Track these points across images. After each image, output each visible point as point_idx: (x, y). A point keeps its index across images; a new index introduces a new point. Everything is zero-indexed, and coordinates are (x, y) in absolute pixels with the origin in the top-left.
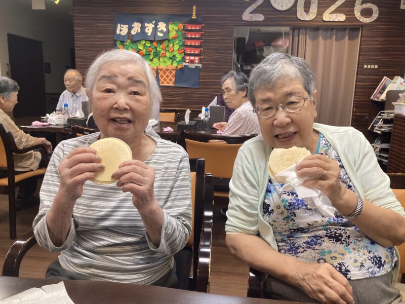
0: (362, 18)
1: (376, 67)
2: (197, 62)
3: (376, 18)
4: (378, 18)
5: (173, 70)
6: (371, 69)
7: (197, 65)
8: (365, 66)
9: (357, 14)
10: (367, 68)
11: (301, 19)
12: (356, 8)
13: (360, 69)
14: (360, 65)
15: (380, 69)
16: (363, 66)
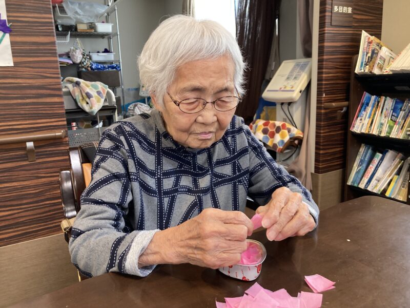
1: (350, 10)
6: (342, 13)
8: (336, 8)
10: (338, 13)
13: (328, 14)
14: (328, 7)
15: (355, 16)
16: (332, 9)
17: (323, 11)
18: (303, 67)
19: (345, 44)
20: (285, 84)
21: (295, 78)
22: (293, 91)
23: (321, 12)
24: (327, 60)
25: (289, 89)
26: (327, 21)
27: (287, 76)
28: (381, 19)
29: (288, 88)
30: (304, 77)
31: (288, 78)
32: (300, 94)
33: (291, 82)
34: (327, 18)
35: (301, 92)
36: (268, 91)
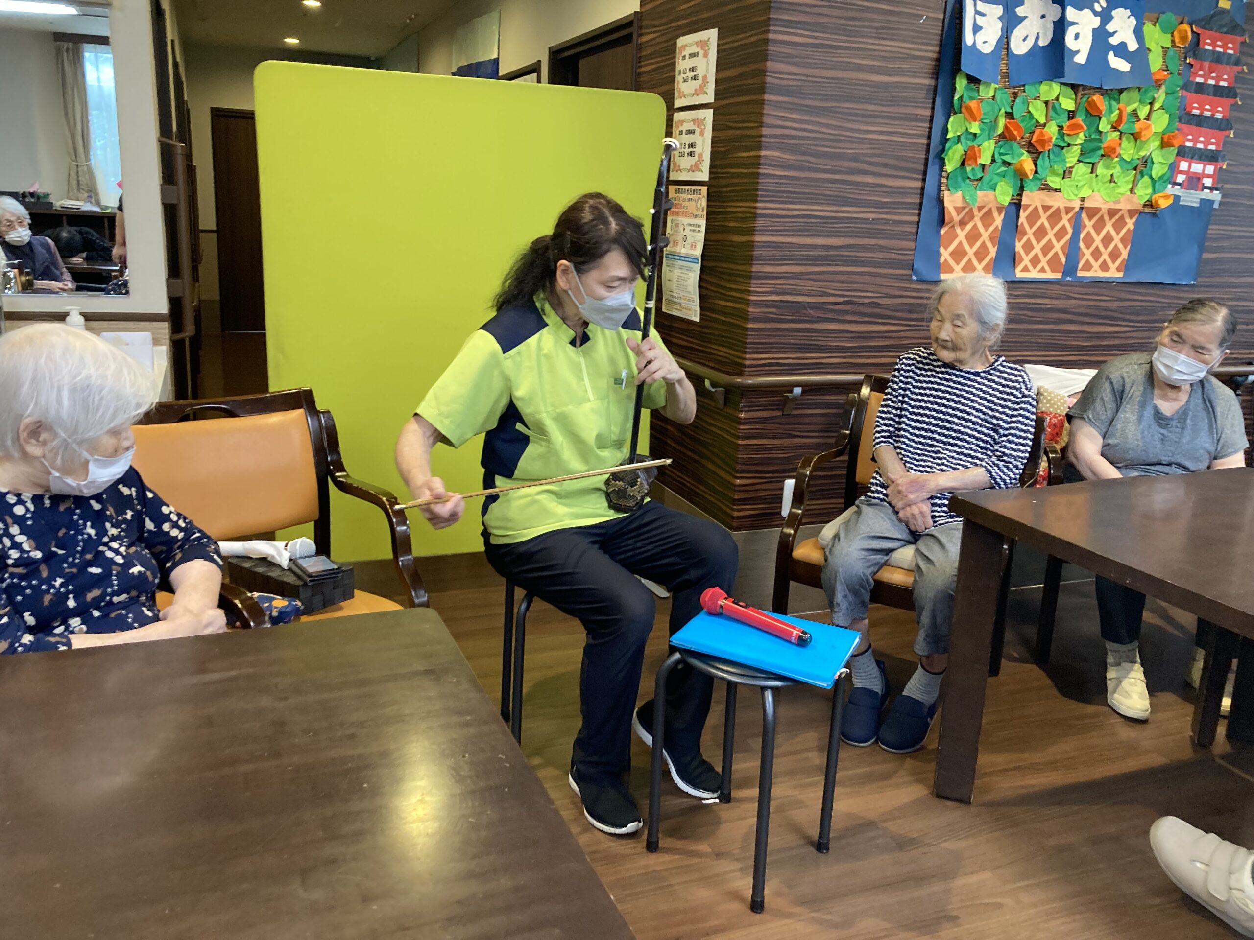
2: (1208, 182)
5: (1131, 213)
7: (1206, 194)
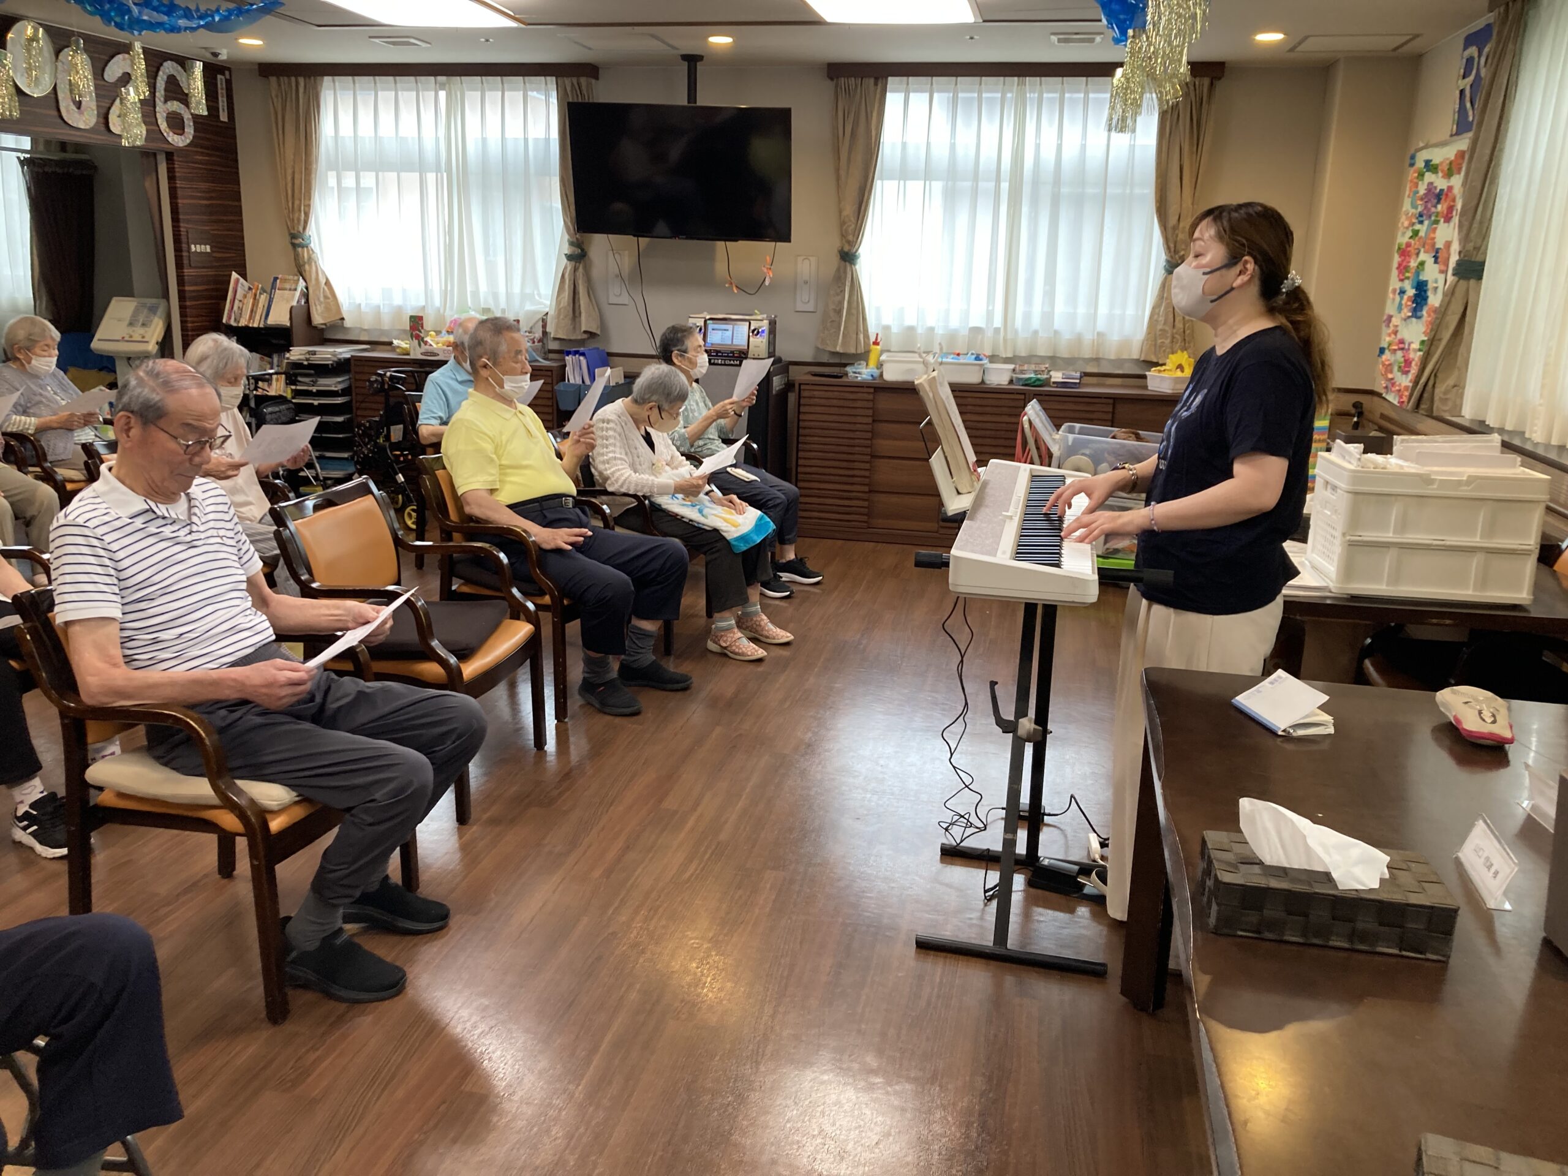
0: (171, 134)
1: (208, 249)
3: (191, 138)
4: (194, 137)
6: (201, 253)
8: (193, 246)
9: (163, 125)
10: (196, 251)
11: (70, 122)
12: (158, 109)
13: (185, 254)
14: (184, 246)
15: (215, 255)
16: (189, 248)
17: (178, 250)
18: (153, 310)
19: (206, 287)
20: (130, 330)
21: (143, 325)
22: (147, 342)
23: (176, 250)
24: (191, 307)
25: (140, 339)
26: (186, 262)
27: (127, 322)
28: (244, 256)
29: (137, 337)
30: (157, 324)
31: (131, 324)
32: (157, 347)
33: (138, 332)
34: (185, 258)
35: (157, 343)
36: (99, 340)
